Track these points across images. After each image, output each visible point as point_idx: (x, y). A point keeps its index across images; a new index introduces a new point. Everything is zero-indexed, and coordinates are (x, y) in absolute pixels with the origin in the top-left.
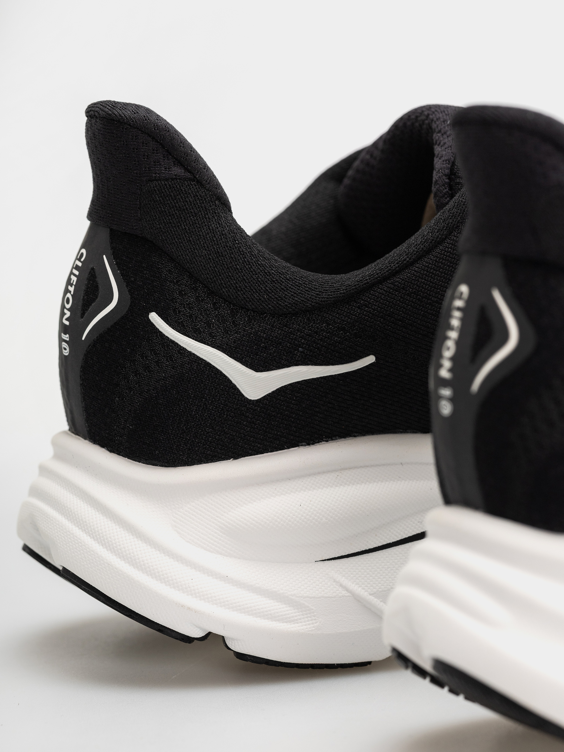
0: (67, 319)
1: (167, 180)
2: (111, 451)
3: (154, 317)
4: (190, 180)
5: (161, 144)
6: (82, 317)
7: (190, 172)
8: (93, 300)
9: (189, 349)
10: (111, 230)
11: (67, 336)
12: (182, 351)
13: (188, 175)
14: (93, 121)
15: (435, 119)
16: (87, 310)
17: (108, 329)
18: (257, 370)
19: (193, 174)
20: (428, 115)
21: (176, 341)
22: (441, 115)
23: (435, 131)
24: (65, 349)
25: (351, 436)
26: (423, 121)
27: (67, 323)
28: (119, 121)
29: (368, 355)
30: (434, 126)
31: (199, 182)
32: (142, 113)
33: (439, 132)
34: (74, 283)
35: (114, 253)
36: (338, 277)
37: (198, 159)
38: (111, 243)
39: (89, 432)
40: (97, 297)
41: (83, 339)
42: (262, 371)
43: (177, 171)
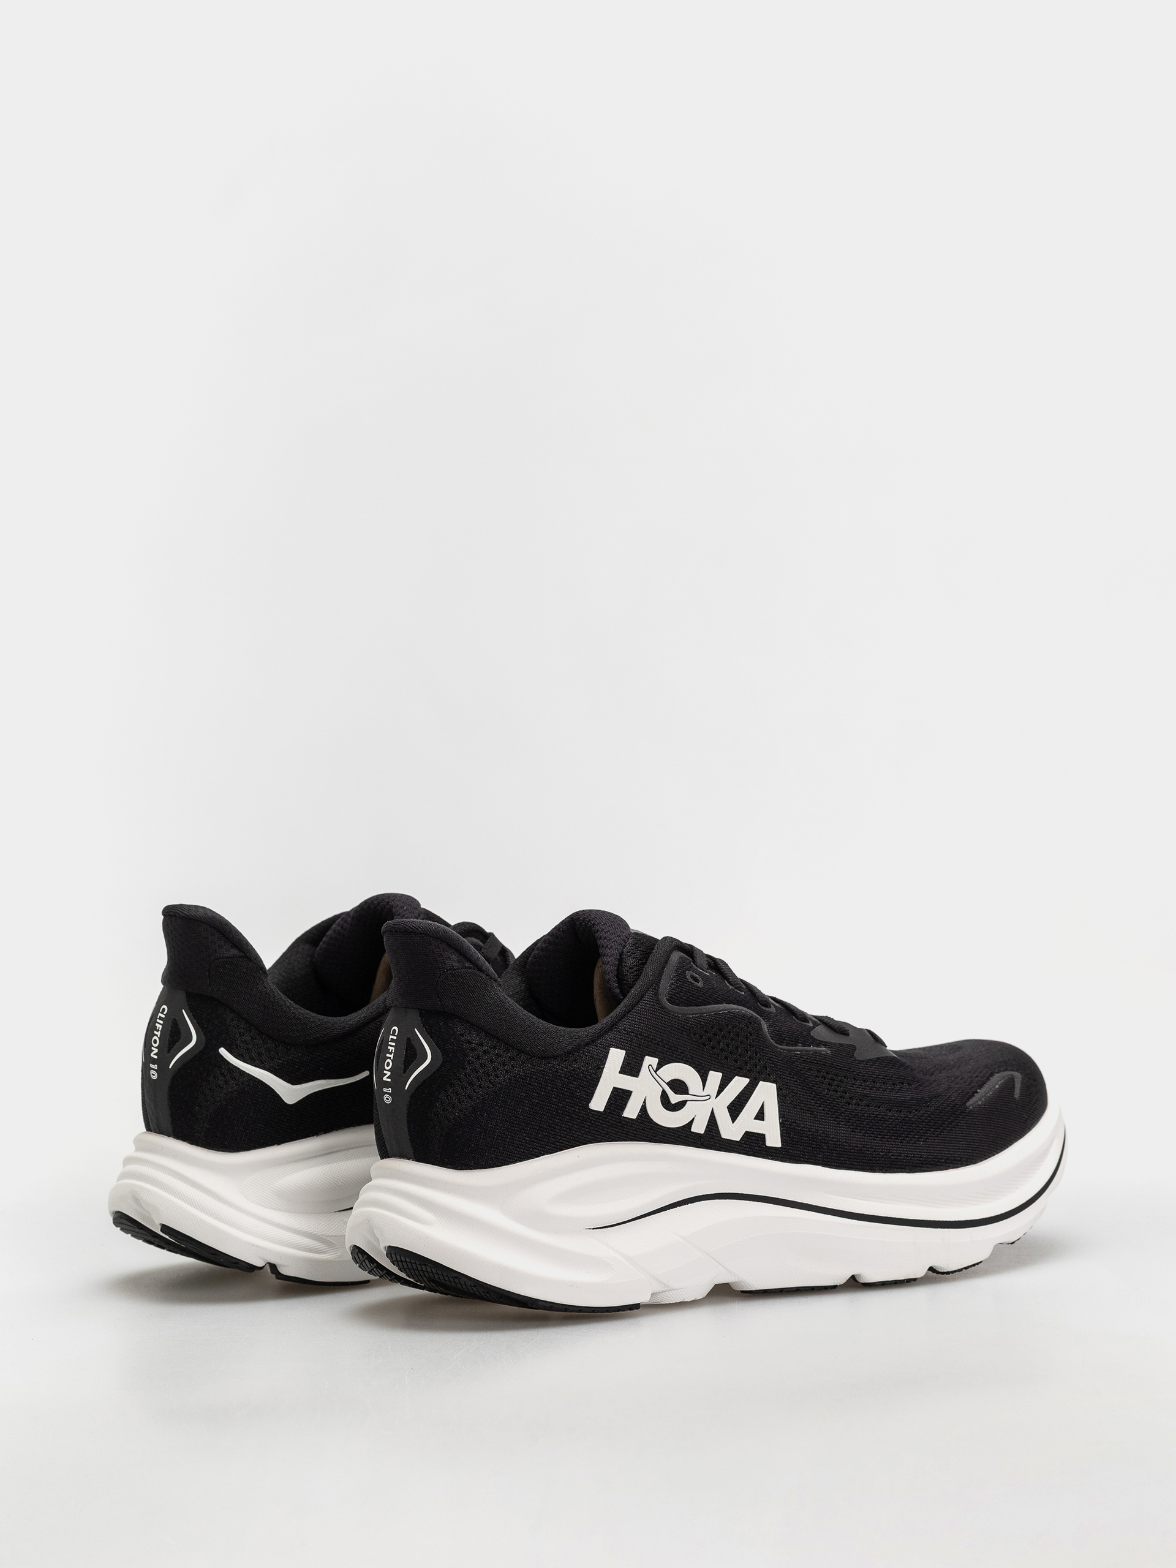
0: (154, 1054)
1: (228, 958)
2: (191, 1144)
3: (223, 1051)
4: (243, 957)
5: (223, 934)
6: (169, 1053)
7: (242, 952)
8: (177, 1041)
9: (247, 1072)
10: (187, 992)
11: (156, 1065)
12: (242, 1073)
13: (242, 954)
14: (167, 918)
15: (394, 906)
16: (172, 1048)
17: (189, 1060)
18: (293, 1084)
19: (245, 954)
20: (388, 902)
21: (238, 1067)
22: (399, 903)
23: (395, 915)
24: (154, 1075)
25: (351, 1126)
26: (385, 906)
27: (156, 1057)
28: (195, 920)
29: (364, 1071)
30: (394, 910)
31: (248, 958)
32: (210, 914)
33: (399, 915)
34: (160, 1029)
35: (190, 1008)
36: (343, 1019)
37: (247, 943)
38: (188, 1001)
39: (174, 1131)
40: (180, 1039)
41: (170, 1067)
42: (296, 1084)
43: (234, 952)
